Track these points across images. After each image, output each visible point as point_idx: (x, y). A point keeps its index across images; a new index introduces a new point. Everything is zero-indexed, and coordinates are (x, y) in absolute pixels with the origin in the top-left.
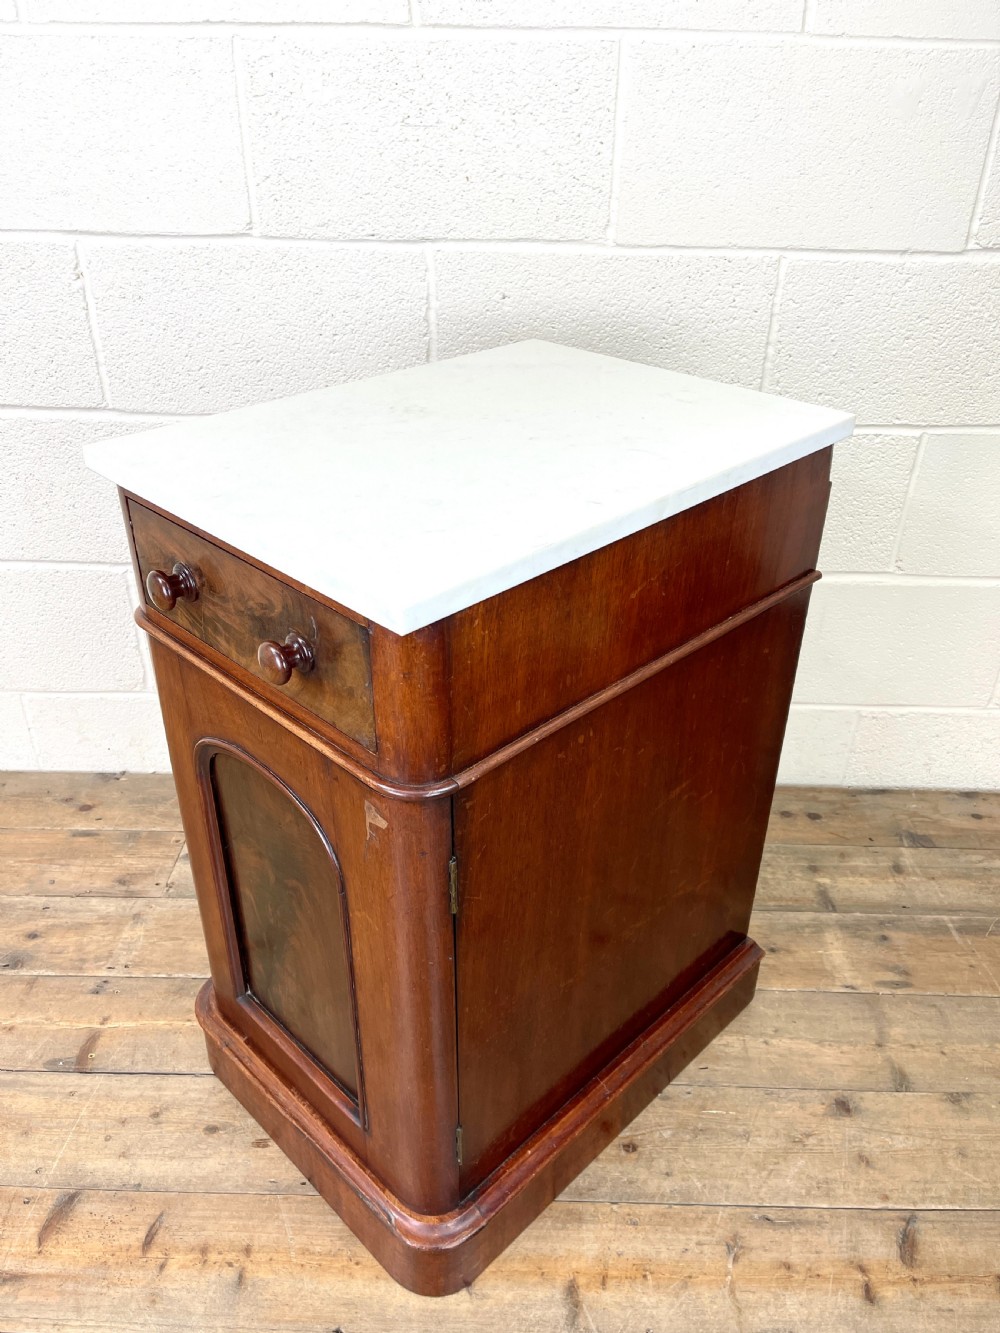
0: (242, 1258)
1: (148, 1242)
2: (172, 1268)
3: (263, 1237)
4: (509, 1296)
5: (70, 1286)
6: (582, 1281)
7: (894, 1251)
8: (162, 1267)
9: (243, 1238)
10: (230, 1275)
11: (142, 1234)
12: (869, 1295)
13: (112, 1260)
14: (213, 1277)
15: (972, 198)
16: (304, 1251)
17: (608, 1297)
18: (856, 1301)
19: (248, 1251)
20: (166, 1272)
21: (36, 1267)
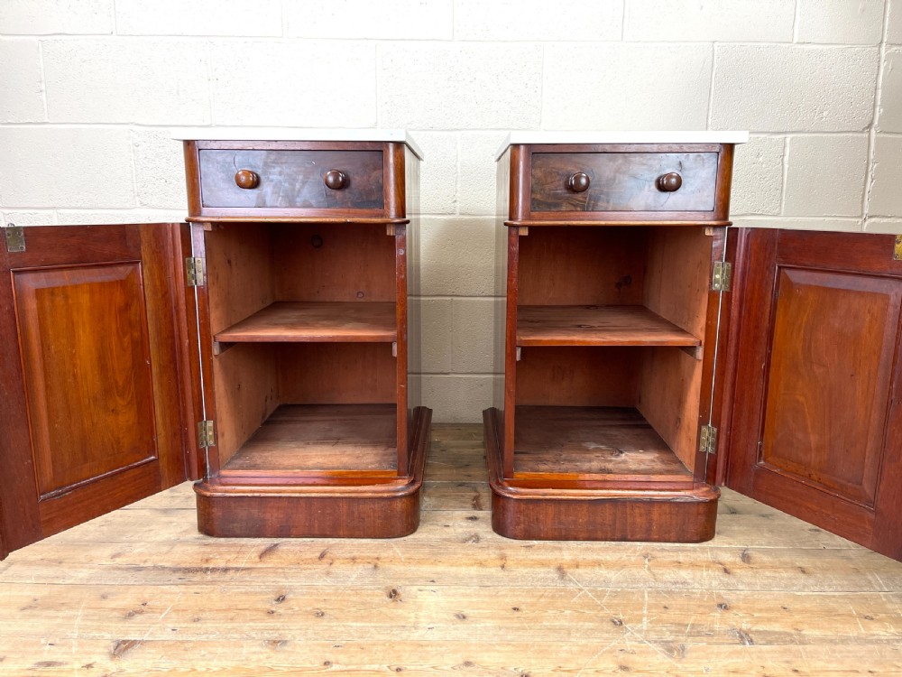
0: (376, 561)
1: (322, 556)
2: (336, 564)
3: (384, 555)
4: (526, 570)
5: (280, 571)
6: (565, 566)
7: (738, 560)
8: (331, 564)
9: (376, 555)
10: (371, 566)
11: (318, 554)
12: (726, 571)
13: (301, 562)
14: (361, 566)
15: (706, 108)
16: (409, 559)
17: (580, 571)
18: (719, 574)
19: (378, 559)
20: (333, 566)
21: (259, 565)
